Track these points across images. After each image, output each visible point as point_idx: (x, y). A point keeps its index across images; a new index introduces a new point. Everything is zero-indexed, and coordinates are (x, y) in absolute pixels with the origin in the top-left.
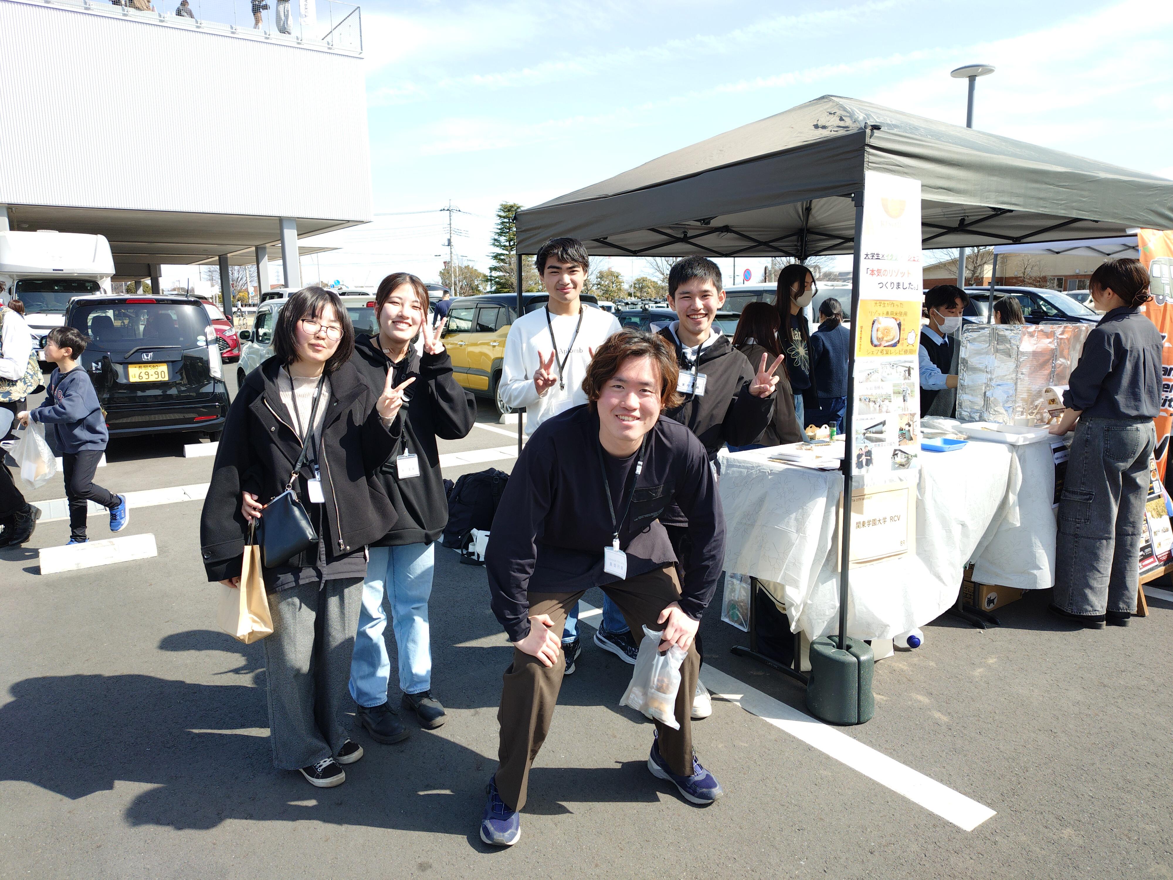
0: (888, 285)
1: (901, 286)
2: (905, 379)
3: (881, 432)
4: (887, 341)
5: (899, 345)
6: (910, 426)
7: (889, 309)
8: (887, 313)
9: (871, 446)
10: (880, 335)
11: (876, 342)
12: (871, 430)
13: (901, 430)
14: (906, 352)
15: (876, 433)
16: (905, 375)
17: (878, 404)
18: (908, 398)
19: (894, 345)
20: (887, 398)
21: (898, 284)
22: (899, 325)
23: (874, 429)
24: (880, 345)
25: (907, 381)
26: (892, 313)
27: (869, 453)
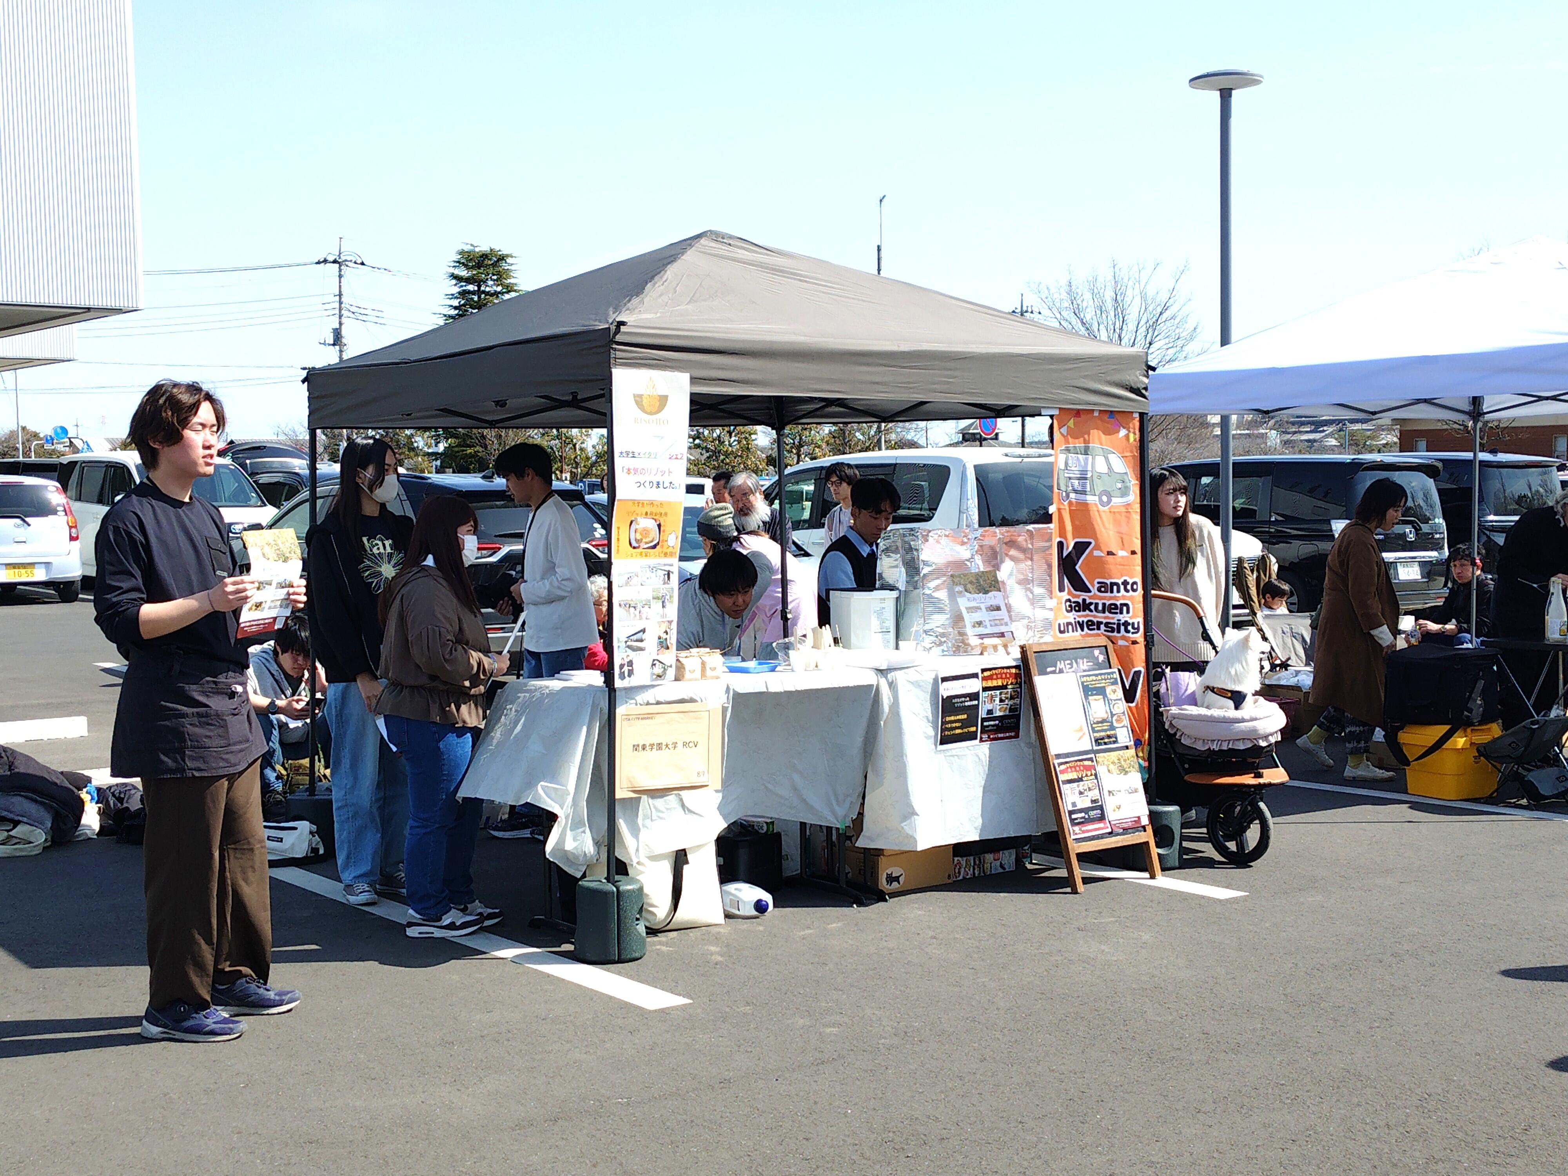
0: (647, 484)
1: (661, 486)
2: (664, 584)
3: (642, 641)
4: (646, 543)
5: (658, 547)
6: (667, 634)
7: (648, 509)
8: (646, 514)
9: (633, 655)
10: (639, 537)
11: (634, 544)
12: (632, 638)
13: (660, 638)
14: (666, 554)
15: (637, 641)
16: (664, 579)
17: (638, 610)
18: (667, 604)
19: (654, 547)
20: (648, 604)
21: (658, 483)
22: (659, 526)
23: (635, 638)
24: (639, 547)
25: (666, 586)
26: (651, 514)
27: (630, 663)
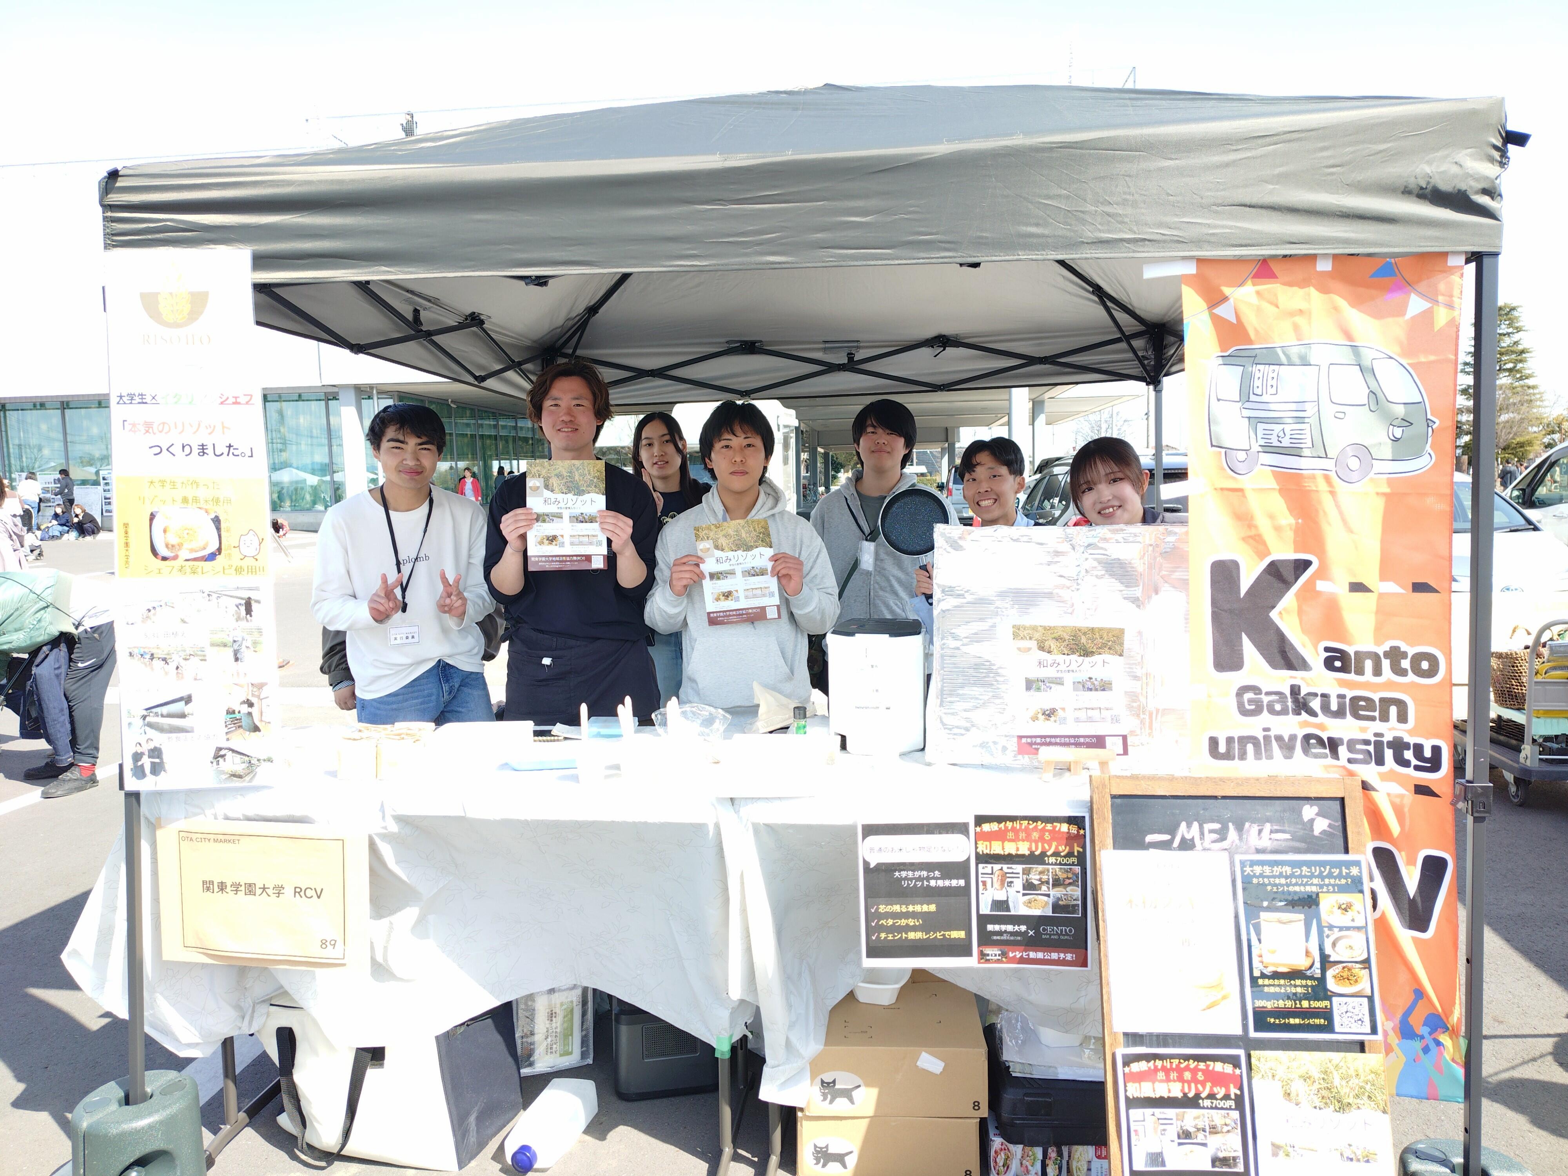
0: (175, 449)
1: (210, 451)
2: (238, 619)
3: (183, 716)
5: (220, 558)
6: (251, 705)
7: (188, 492)
8: (185, 500)
10: (173, 540)
11: (163, 551)
12: (158, 710)
14: (239, 570)
15: (170, 716)
17: (172, 666)
19: (212, 557)
20: (196, 654)
21: (203, 447)
22: (217, 521)
23: (165, 710)
24: (175, 558)
26: (196, 500)
